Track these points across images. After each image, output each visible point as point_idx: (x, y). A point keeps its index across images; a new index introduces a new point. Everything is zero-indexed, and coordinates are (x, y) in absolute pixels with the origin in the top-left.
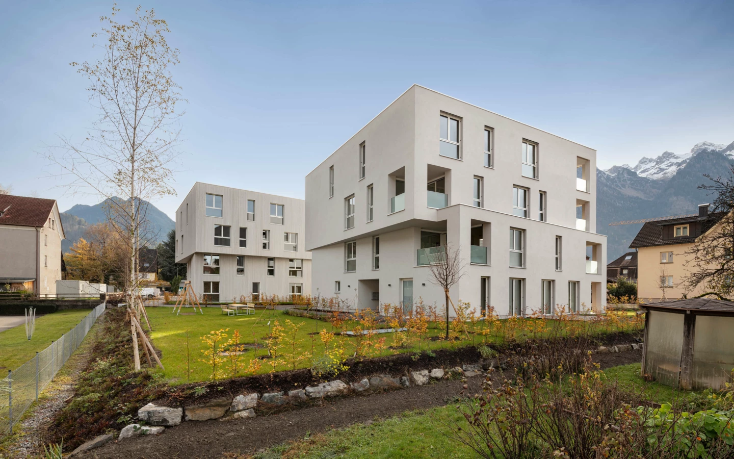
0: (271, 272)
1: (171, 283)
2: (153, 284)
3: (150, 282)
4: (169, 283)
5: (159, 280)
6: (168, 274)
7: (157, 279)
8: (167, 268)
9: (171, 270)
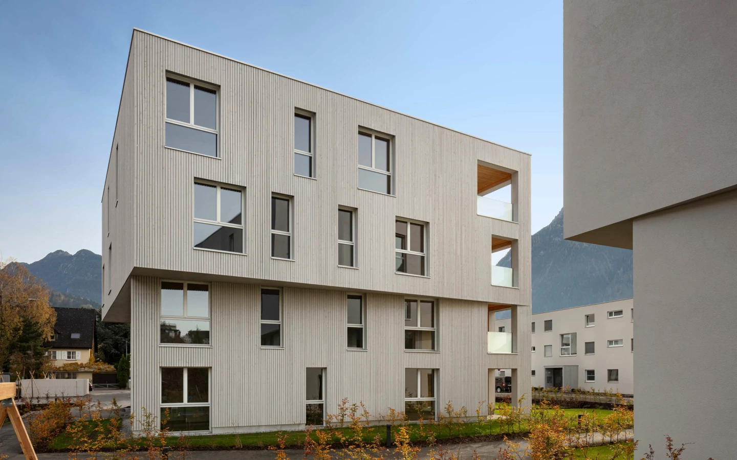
0: (356, 338)
1: (116, 367)
2: (86, 369)
3: (82, 366)
4: (112, 367)
5: (96, 361)
6: (113, 351)
7: (94, 359)
8: (110, 342)
9: (118, 344)
